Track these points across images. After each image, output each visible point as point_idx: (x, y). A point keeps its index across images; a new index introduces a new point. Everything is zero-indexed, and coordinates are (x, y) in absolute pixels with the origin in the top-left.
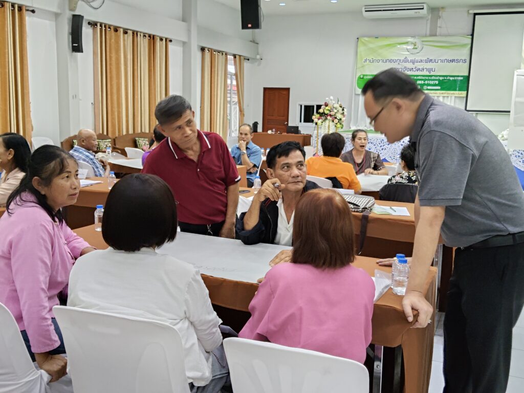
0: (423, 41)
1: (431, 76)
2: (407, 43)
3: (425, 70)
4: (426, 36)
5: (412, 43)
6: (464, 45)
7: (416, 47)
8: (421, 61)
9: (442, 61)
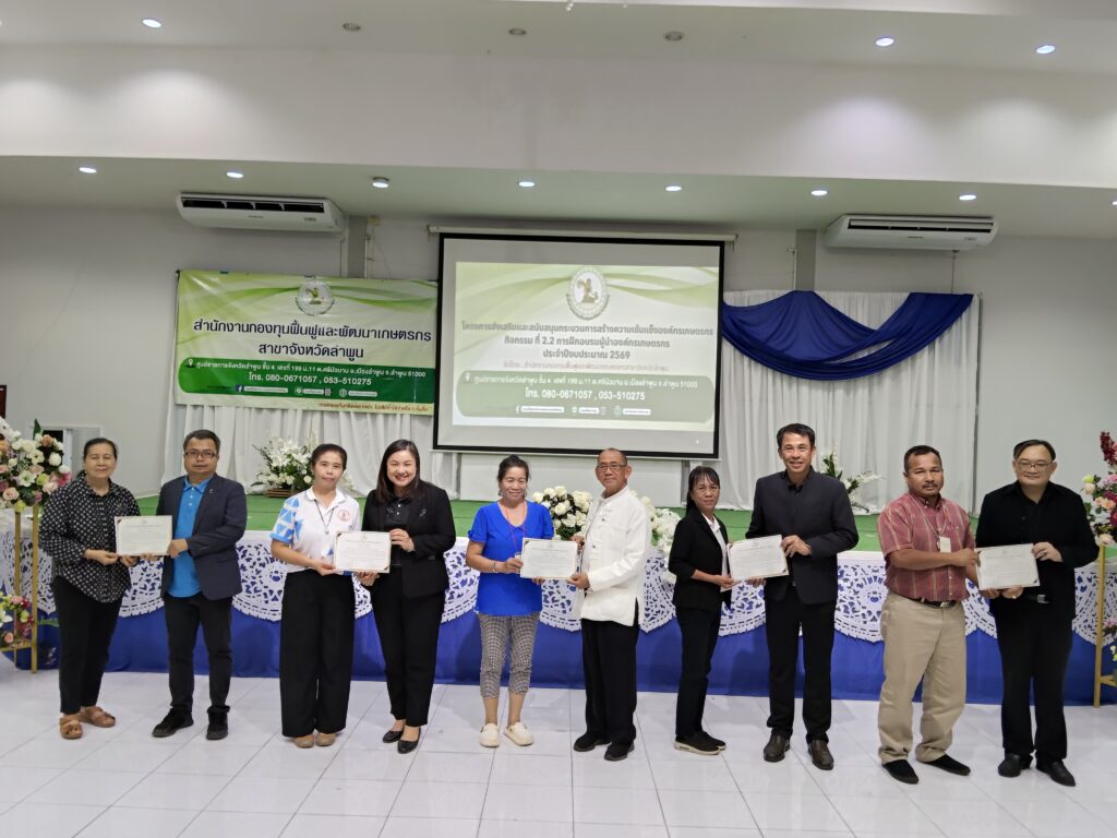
0: (332, 287)
1: (355, 367)
2: (297, 289)
3: (341, 352)
4: (340, 276)
5: (308, 290)
6: (424, 302)
7: (317, 299)
8: (331, 332)
9: (378, 334)
